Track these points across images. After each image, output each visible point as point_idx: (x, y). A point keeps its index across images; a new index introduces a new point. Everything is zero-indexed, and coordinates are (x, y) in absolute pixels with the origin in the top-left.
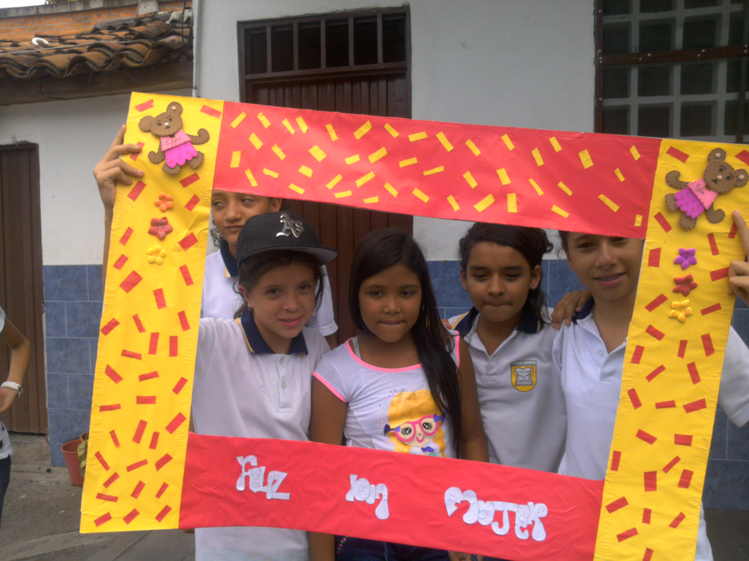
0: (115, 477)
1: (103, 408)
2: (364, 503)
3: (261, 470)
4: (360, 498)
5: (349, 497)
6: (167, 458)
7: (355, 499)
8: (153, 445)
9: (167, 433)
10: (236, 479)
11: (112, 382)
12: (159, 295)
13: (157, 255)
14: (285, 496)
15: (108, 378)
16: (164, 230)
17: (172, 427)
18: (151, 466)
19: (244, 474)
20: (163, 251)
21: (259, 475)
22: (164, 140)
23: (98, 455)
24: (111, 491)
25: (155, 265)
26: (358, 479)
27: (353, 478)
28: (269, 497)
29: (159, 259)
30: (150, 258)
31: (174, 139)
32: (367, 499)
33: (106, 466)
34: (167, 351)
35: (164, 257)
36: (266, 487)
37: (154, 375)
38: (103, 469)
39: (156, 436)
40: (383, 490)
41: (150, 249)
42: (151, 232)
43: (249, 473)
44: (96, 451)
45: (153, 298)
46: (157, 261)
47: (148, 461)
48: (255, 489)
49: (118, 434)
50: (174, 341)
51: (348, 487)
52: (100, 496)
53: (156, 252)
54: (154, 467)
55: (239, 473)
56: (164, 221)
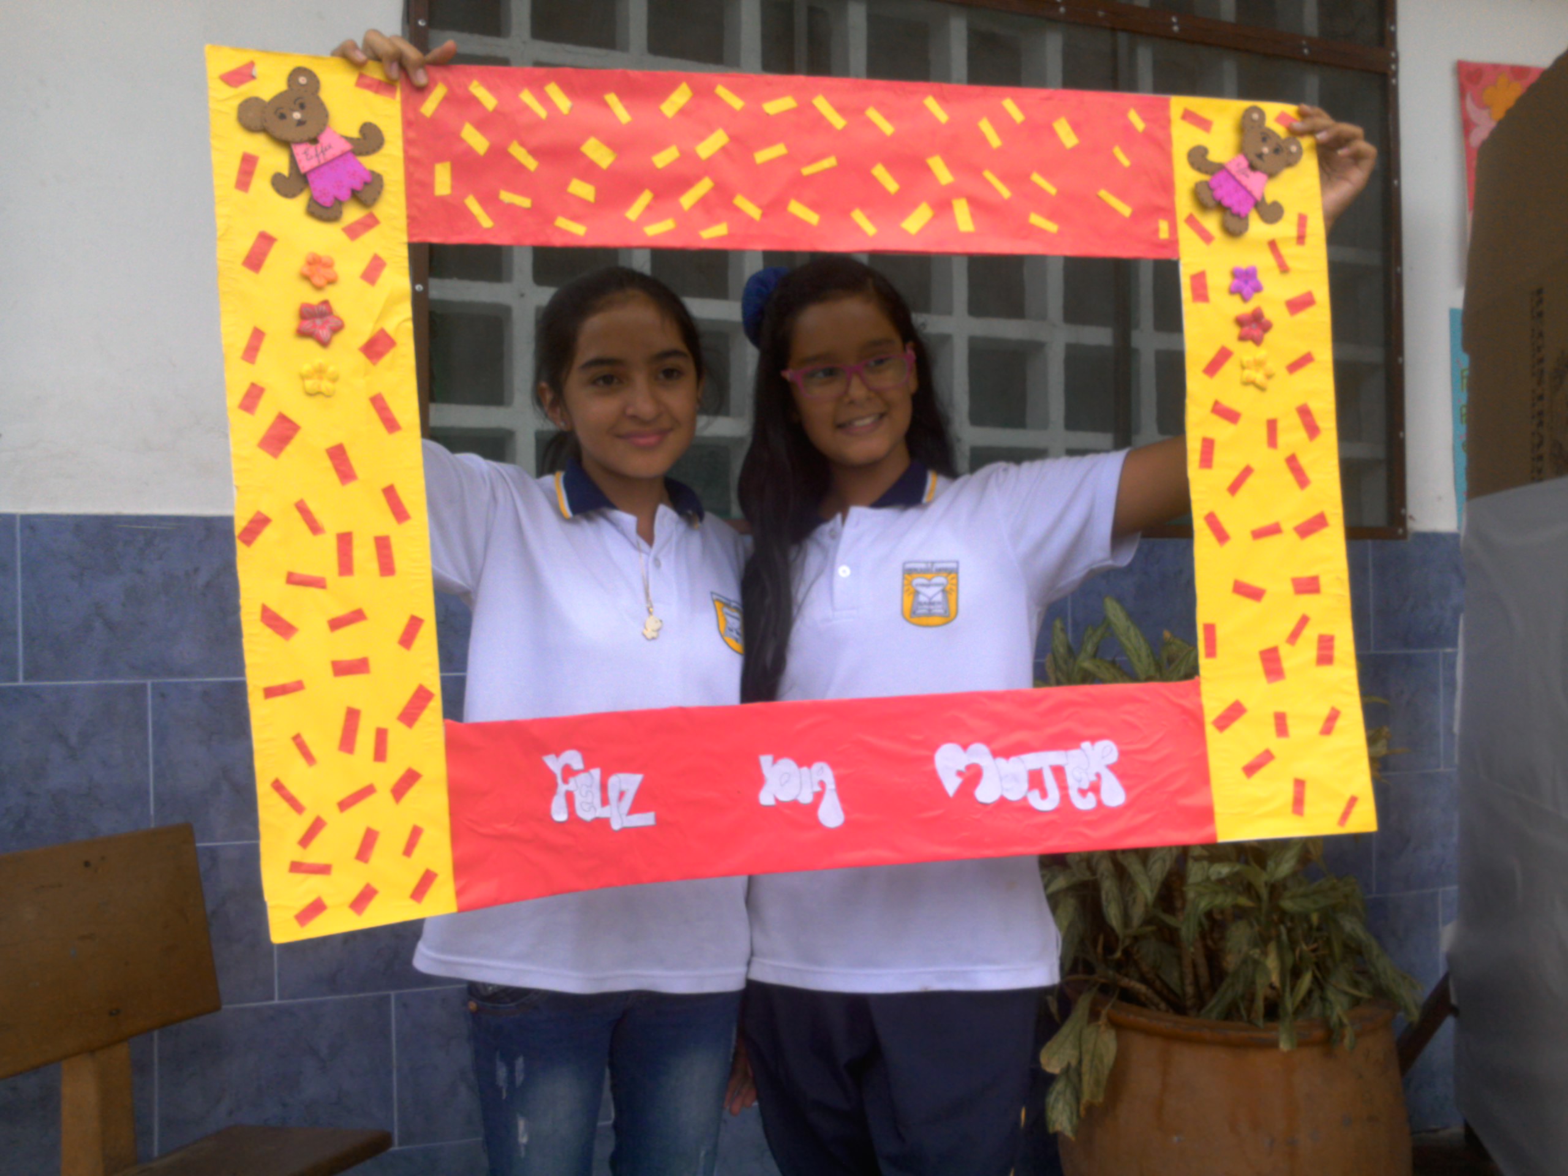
0: (317, 825)
1: (271, 692)
2: (795, 804)
3: (592, 777)
4: (785, 797)
5: (766, 798)
6: (410, 778)
7: (777, 800)
8: (380, 754)
9: (402, 727)
10: (548, 801)
11: (277, 639)
12: (338, 456)
13: (321, 378)
14: (646, 819)
15: (268, 631)
16: (327, 327)
17: (410, 715)
18: (383, 795)
19: (562, 788)
20: (331, 369)
21: (591, 786)
22: (299, 150)
23: (278, 786)
24: (314, 855)
25: (320, 398)
26: (775, 761)
27: (766, 760)
28: (616, 826)
29: (325, 385)
30: (309, 384)
31: (319, 146)
32: (798, 795)
33: (297, 806)
34: (374, 566)
35: (334, 380)
36: (607, 808)
37: (357, 616)
38: (293, 813)
39: (381, 736)
40: (823, 772)
41: (306, 367)
42: (302, 333)
43: (572, 785)
44: (272, 779)
45: (327, 463)
46: (324, 389)
47: (378, 786)
48: (586, 814)
49: (308, 739)
50: (383, 545)
51: (759, 781)
52: (296, 867)
53: (320, 372)
54: (389, 797)
55: (552, 789)
56: (324, 308)
